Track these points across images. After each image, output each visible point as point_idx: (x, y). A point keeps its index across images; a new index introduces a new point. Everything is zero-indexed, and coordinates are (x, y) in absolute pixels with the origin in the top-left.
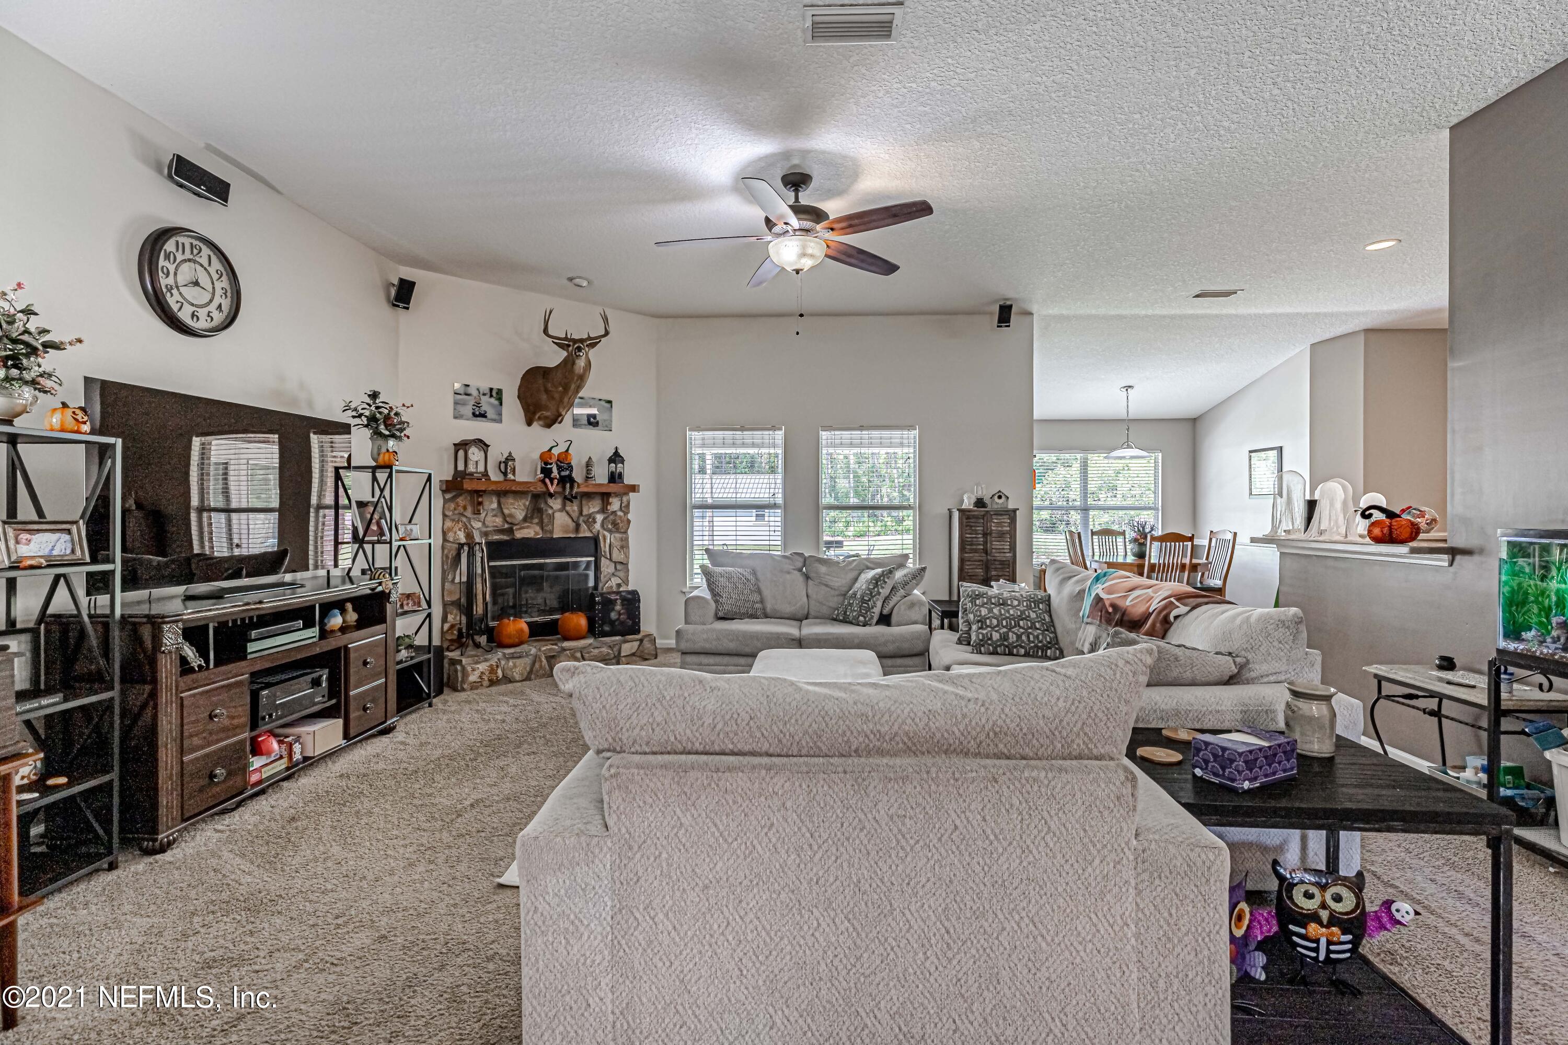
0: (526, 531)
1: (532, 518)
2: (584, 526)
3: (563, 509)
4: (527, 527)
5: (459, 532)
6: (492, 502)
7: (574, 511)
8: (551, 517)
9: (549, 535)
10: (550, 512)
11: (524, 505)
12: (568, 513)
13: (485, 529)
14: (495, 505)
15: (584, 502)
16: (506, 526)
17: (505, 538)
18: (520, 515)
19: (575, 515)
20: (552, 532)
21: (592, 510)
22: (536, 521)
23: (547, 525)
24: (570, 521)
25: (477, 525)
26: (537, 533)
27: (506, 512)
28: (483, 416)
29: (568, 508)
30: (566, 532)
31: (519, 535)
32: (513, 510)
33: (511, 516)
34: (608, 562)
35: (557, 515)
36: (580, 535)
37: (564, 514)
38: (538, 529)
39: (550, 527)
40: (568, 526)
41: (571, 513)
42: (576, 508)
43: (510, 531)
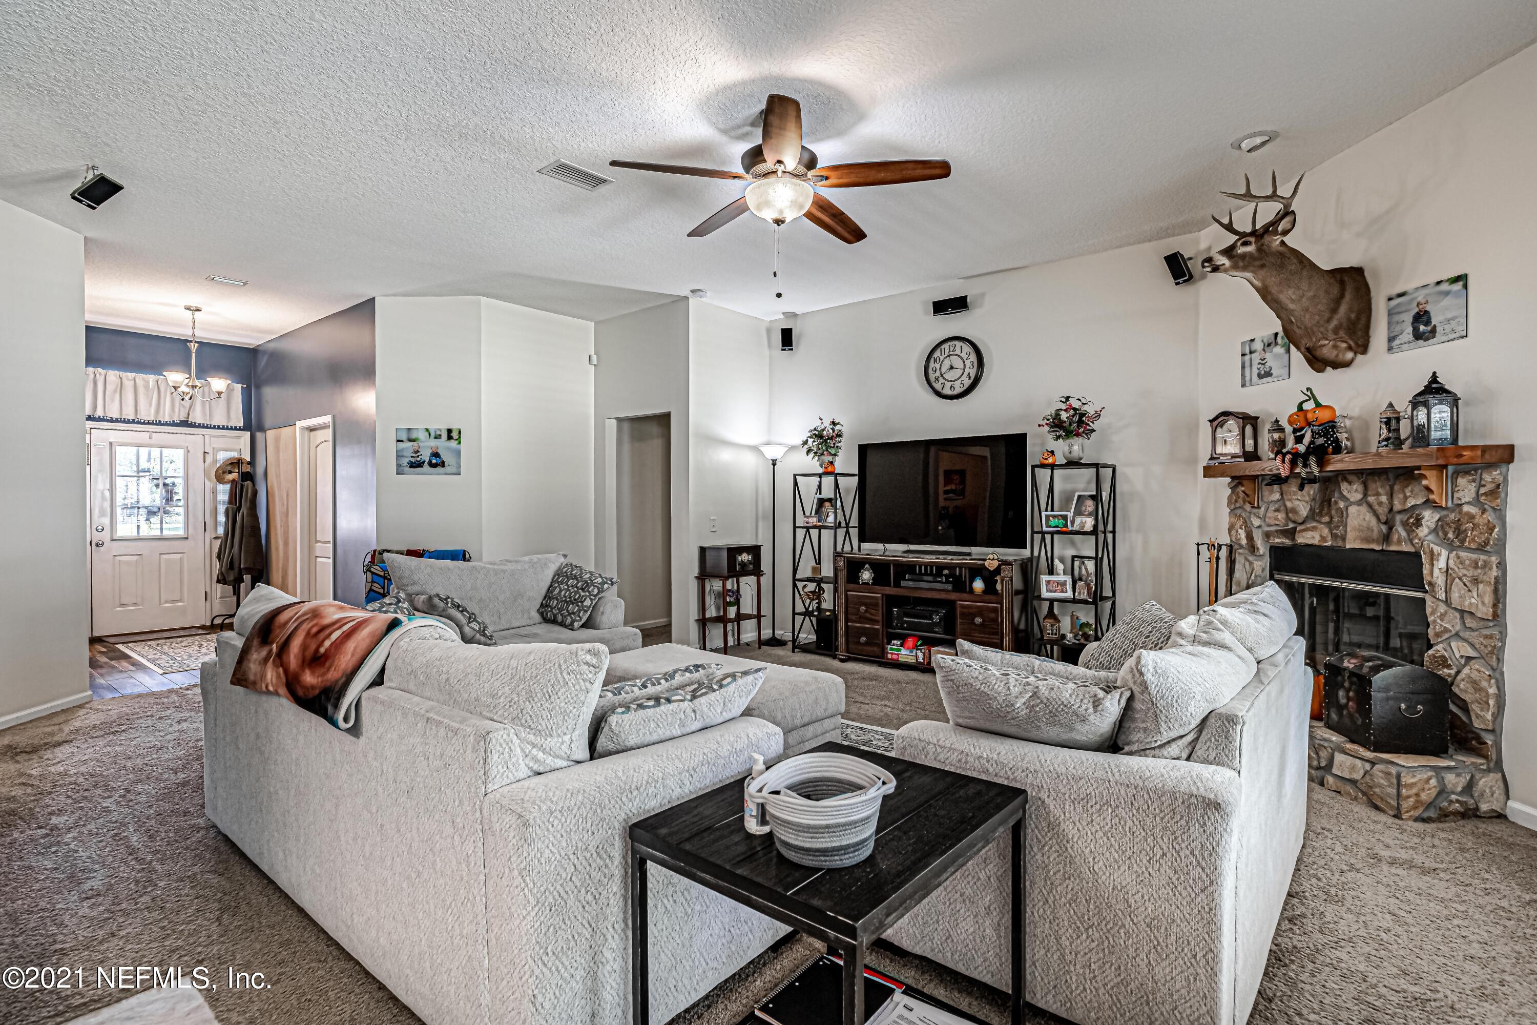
0: (1309, 534)
1: (1321, 514)
2: (1400, 531)
3: (1363, 501)
4: (1314, 528)
5: (1240, 531)
6: (1272, 492)
7: (1380, 504)
8: (1343, 514)
9: (1340, 544)
10: (1342, 504)
11: (1309, 494)
12: (1370, 506)
13: (1267, 529)
14: (1277, 496)
15: (1396, 487)
16: (1291, 525)
17: (1288, 542)
18: (1304, 511)
19: (1382, 511)
20: (1344, 539)
21: (1411, 503)
22: (1326, 519)
23: (1337, 527)
24: (1373, 522)
25: (1256, 522)
26: (1323, 539)
27: (1289, 504)
28: (1268, 374)
29: (1371, 499)
30: (1367, 540)
31: (1301, 540)
32: (1297, 503)
33: (1294, 511)
34: (1442, 608)
35: (1353, 510)
36: (1393, 548)
37: (1364, 509)
38: (1326, 532)
39: (1339, 532)
40: (1370, 529)
41: (1377, 507)
42: (1384, 499)
43: (1291, 533)
